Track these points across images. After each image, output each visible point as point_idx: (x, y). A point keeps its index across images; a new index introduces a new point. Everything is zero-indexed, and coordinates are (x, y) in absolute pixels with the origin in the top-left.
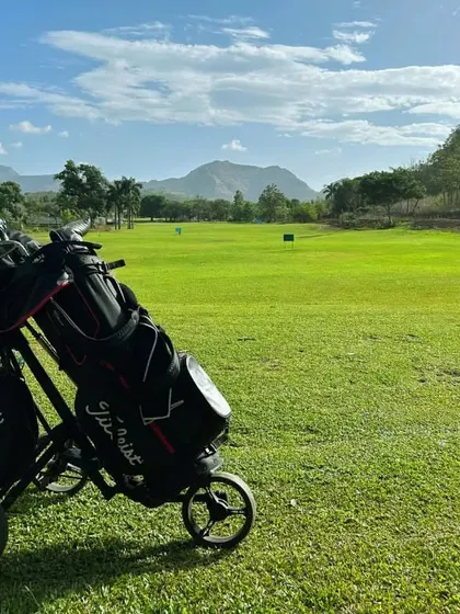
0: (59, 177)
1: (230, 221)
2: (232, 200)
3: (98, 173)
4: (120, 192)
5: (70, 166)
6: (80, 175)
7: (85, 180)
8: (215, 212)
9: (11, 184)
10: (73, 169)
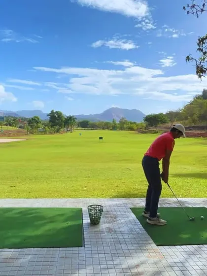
0: (48, 115)
1: (111, 130)
2: (112, 122)
3: (61, 114)
4: (68, 120)
5: (52, 112)
6: (56, 115)
7: (57, 116)
8: (106, 126)
9: (36, 117)
10: (54, 113)
